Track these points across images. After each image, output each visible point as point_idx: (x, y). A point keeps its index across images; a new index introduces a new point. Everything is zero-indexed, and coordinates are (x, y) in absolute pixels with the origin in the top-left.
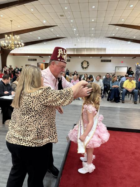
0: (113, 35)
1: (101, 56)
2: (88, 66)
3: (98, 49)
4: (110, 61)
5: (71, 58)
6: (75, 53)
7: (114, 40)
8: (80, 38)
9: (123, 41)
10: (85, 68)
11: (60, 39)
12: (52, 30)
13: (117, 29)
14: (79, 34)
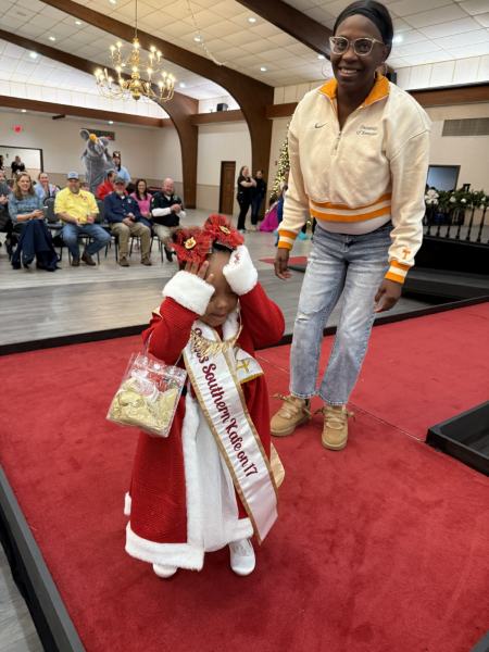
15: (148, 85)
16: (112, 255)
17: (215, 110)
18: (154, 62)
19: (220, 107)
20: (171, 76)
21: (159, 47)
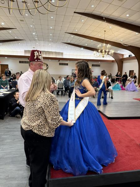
0: (69, 42)
1: (59, 59)
2: (47, 68)
3: (56, 53)
4: (67, 64)
7: (69, 45)
8: (38, 42)
9: (77, 47)
11: (17, 41)
12: (10, 32)
13: (72, 37)
14: (38, 38)
15: (107, 53)
17: (128, 57)
18: (109, 48)
19: (130, 56)
20: (113, 51)
21: (110, 45)
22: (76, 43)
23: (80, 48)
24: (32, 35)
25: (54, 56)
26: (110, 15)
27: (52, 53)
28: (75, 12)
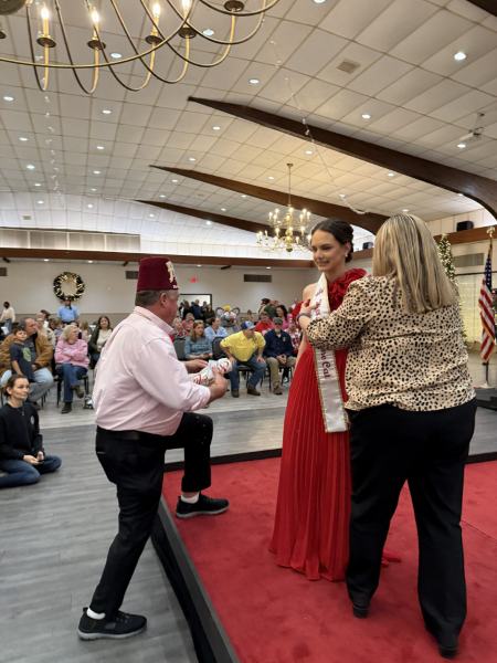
0: (162, 197)
1: (126, 258)
2: (80, 291)
3: (112, 236)
5: (8, 261)
6: (29, 247)
7: (163, 210)
8: (46, 196)
9: (192, 218)
10: (71, 299)
13: (175, 181)
14: (46, 182)
15: (297, 238)
16: (266, 385)
17: (362, 249)
18: (305, 220)
19: (365, 246)
21: (308, 210)
22: (189, 204)
23: (200, 219)
24: (24, 171)
25: (106, 248)
26: (312, 113)
27: (98, 235)
28: (191, 99)
